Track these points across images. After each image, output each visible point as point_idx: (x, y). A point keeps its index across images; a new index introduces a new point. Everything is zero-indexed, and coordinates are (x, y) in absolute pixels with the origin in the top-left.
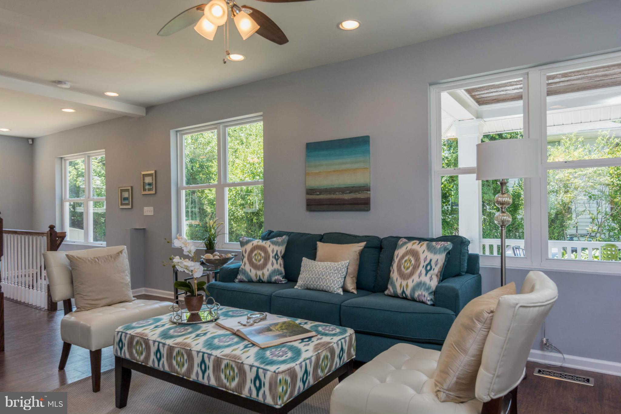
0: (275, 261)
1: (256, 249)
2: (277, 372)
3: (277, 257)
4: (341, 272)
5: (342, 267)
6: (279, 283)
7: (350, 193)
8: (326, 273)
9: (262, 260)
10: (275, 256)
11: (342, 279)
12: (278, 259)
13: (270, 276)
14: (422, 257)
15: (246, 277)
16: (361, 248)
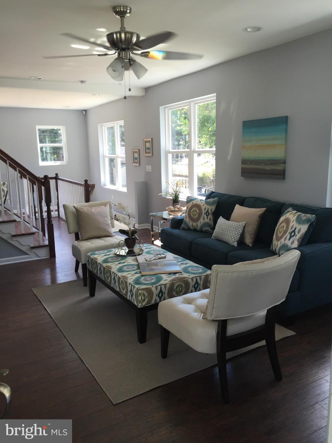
0: (206, 217)
1: (194, 207)
2: (138, 289)
3: (207, 214)
4: (238, 230)
5: (239, 227)
6: (208, 233)
7: (270, 165)
8: (227, 230)
9: (197, 215)
10: (206, 212)
11: (238, 236)
12: (208, 215)
13: (202, 227)
14: (291, 225)
15: (186, 226)
16: (261, 212)
